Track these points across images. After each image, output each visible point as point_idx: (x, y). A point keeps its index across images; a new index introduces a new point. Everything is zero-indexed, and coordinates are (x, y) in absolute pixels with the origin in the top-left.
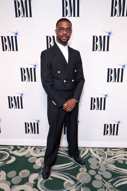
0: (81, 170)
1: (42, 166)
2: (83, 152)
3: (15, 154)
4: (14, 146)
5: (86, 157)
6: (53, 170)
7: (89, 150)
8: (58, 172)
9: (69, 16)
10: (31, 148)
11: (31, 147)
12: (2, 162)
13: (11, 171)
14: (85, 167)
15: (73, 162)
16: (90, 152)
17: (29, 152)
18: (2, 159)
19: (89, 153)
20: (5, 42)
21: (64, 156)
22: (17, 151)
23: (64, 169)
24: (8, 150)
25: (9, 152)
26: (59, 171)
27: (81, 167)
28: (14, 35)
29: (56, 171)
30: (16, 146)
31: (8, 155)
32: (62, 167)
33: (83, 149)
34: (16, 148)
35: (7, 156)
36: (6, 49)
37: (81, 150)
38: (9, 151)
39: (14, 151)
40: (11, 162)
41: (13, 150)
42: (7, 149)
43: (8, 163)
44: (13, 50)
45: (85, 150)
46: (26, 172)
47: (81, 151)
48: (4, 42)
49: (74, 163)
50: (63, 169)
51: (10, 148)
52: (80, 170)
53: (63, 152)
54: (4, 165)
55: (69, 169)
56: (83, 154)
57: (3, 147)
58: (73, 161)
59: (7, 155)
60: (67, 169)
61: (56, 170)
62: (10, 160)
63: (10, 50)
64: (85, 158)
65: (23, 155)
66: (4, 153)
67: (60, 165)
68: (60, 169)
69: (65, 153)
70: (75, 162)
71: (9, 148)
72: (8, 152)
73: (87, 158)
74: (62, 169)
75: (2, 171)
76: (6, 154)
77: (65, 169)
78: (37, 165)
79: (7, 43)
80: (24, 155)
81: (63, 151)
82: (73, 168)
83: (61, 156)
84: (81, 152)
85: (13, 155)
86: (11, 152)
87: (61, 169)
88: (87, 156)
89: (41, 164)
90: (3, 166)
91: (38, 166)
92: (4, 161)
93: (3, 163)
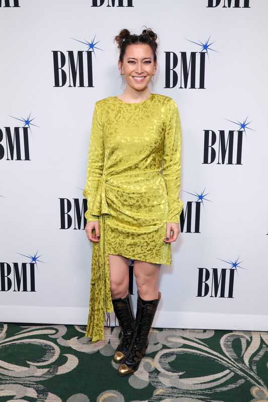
0: (257, 393)
1: (152, 380)
2: (249, 343)
3: (74, 347)
4: (65, 325)
5: (260, 357)
6: (183, 393)
7: (261, 337)
8: (198, 398)
9: (224, 7)
10: (112, 331)
11: (110, 329)
12: (46, 370)
13: (73, 396)
14: (265, 384)
15: (227, 371)
16: (266, 344)
17: (109, 343)
18: (44, 361)
19: (264, 346)
20: (63, 64)
21: (201, 353)
22: (78, 339)
23: (211, 389)
24: (53, 337)
25: (58, 340)
26: (201, 395)
27: (255, 385)
28: (85, 48)
29: (192, 396)
30: (72, 326)
31: (57, 351)
32: (204, 383)
33: (245, 335)
34: (72, 331)
35: (54, 353)
36: (64, 83)
37: (241, 338)
38: (56, 339)
39: (69, 340)
40: (69, 371)
41: (67, 337)
42: (51, 334)
43: (62, 373)
44: (82, 85)
45: (251, 338)
46: (113, 396)
47: (242, 341)
48: (60, 66)
49: (232, 374)
50: (208, 389)
51: (57, 331)
52: (254, 391)
53: (196, 342)
54: (51, 376)
55: (224, 389)
56: (249, 348)
57: (38, 327)
58: (228, 368)
59: (53, 349)
60: (218, 390)
61: (191, 392)
62: (66, 365)
63: (72, 84)
64: (256, 359)
65: (96, 350)
66: (46, 345)
67: (197, 378)
68: (200, 390)
69: (201, 344)
70: (233, 371)
71: (54, 331)
72: (54, 341)
73: (261, 359)
74: (205, 390)
75: (50, 395)
76: (50, 346)
77: (213, 391)
78: (137, 377)
79: (67, 68)
80: (98, 352)
81: (196, 340)
82: (233, 386)
83: (193, 353)
84: (242, 344)
85: (69, 350)
86: (64, 343)
87: (202, 390)
88: (262, 353)
89: (148, 374)
90: (50, 379)
91: (142, 380)
92: (51, 368)
93: (48, 371)
